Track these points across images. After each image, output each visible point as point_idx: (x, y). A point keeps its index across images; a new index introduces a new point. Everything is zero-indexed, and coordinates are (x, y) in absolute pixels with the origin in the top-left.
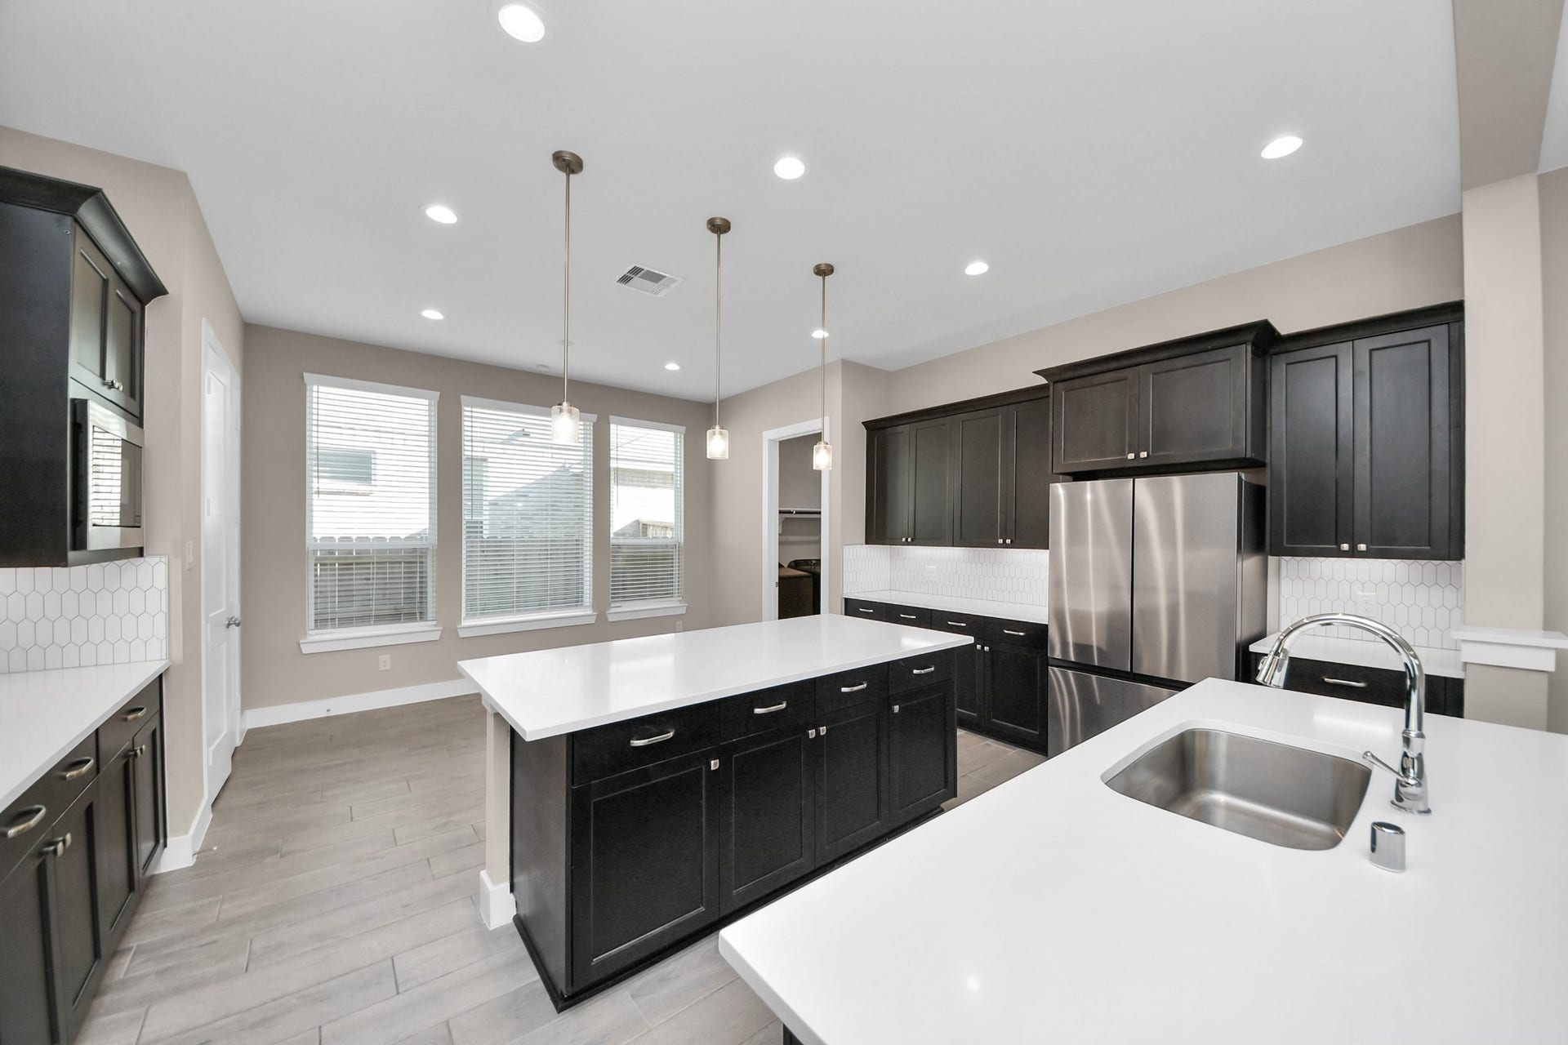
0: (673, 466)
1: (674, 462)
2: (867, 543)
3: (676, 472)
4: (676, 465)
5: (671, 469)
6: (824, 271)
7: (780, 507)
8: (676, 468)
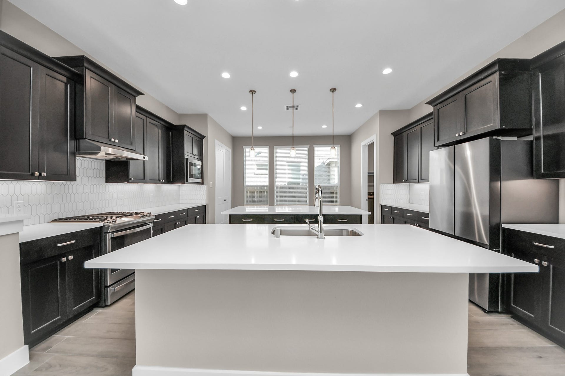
0: (337, 159)
1: (337, 157)
2: (394, 183)
3: (338, 161)
4: (338, 158)
5: (336, 160)
6: (333, 90)
7: (368, 171)
8: (338, 160)
